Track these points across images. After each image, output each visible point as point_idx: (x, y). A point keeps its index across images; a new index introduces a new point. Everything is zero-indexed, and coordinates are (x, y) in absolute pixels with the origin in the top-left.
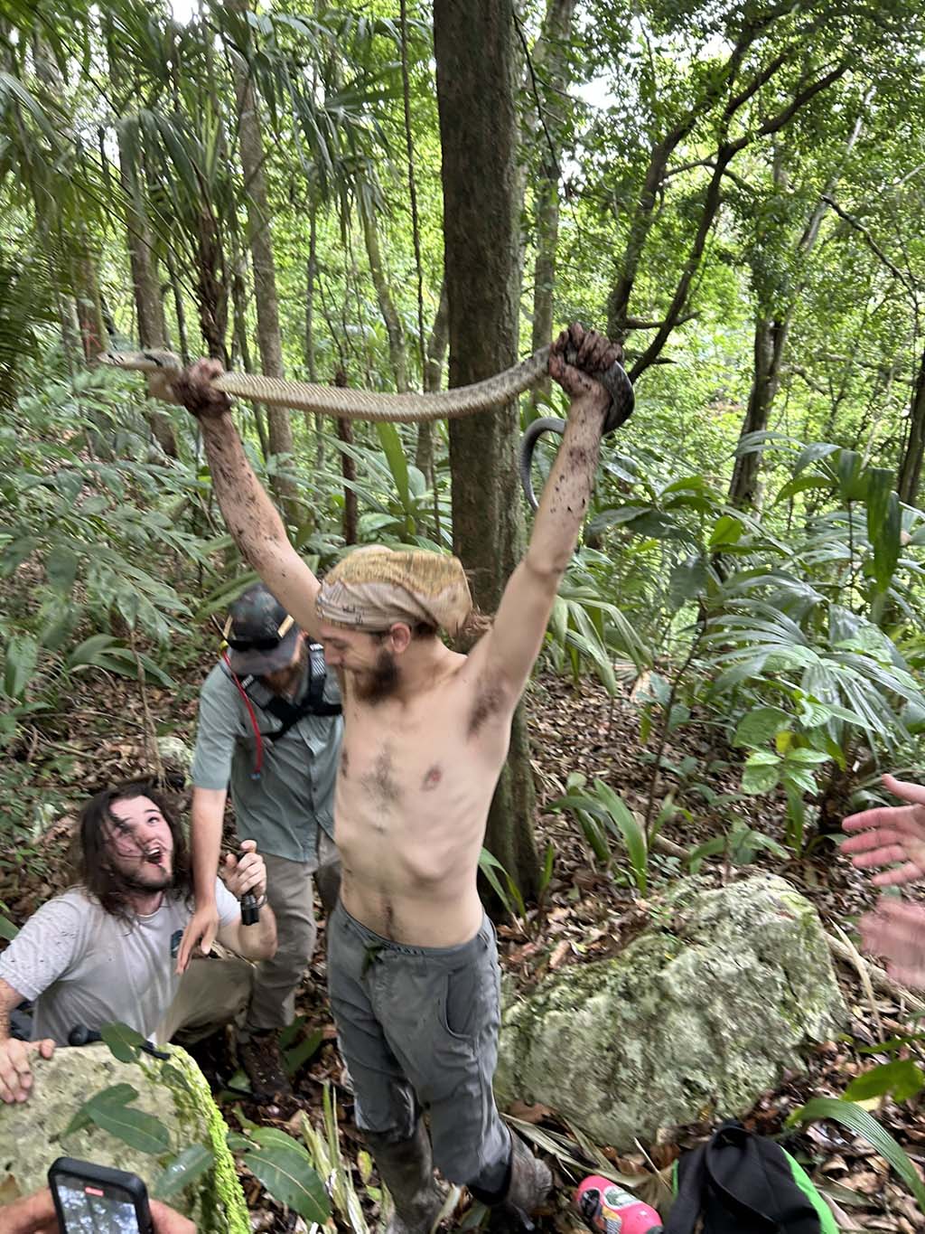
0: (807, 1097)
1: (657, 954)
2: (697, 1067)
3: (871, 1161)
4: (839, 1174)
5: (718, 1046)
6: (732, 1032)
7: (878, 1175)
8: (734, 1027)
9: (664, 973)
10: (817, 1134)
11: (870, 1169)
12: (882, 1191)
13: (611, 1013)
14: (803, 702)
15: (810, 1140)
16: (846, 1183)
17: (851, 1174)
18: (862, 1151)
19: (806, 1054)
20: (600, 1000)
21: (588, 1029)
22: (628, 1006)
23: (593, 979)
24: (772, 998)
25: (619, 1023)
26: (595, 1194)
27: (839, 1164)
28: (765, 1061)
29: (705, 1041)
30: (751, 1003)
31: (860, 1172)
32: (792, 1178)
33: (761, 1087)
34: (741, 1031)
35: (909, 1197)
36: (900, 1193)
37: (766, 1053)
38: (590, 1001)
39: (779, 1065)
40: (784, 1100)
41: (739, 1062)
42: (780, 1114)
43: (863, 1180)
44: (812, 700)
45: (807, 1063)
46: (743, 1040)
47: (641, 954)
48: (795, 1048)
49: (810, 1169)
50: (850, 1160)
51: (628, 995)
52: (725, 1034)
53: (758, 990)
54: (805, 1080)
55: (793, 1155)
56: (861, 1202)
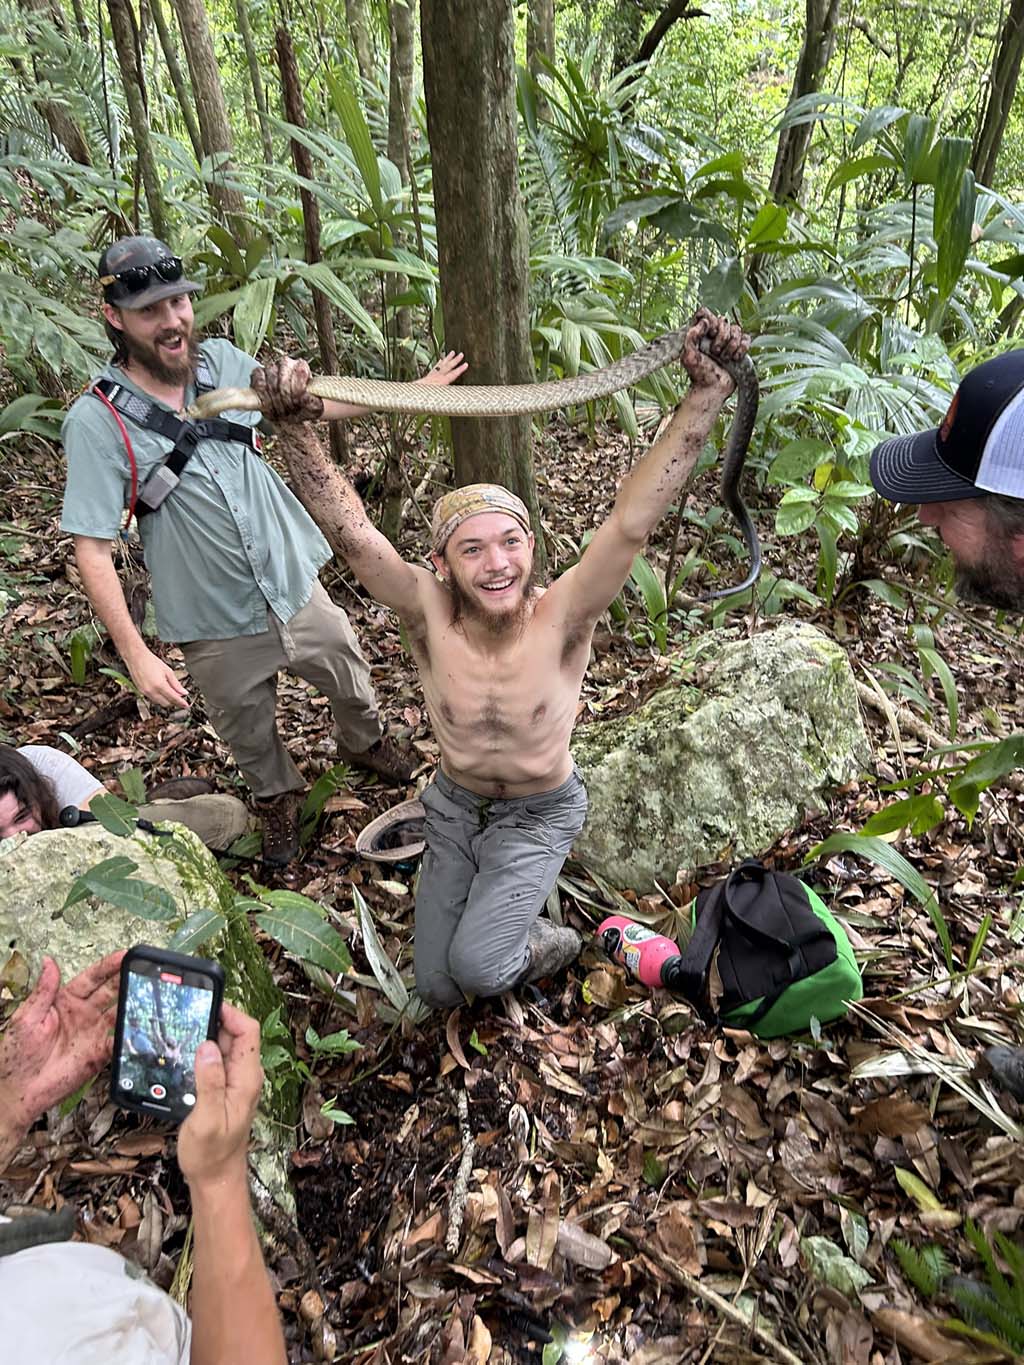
0: (827, 834)
1: (677, 708)
2: (718, 812)
3: (886, 888)
4: (855, 900)
5: (740, 793)
6: (754, 779)
7: (893, 900)
8: (757, 773)
9: (685, 726)
10: (835, 867)
11: (886, 895)
12: (896, 913)
13: (630, 767)
14: (848, 428)
15: (829, 873)
16: (861, 908)
17: (866, 900)
18: (879, 880)
19: (829, 795)
20: (618, 755)
21: (606, 783)
22: (648, 759)
23: (610, 736)
24: (796, 744)
25: (638, 776)
26: (614, 932)
27: (855, 891)
28: (786, 803)
29: (726, 788)
30: (774, 750)
31: (876, 898)
32: (811, 908)
33: (781, 828)
34: (763, 776)
35: (921, 917)
36: (914, 914)
37: (786, 795)
38: (607, 757)
39: (801, 807)
40: (804, 838)
41: (760, 806)
42: (799, 851)
43: (879, 905)
44: (857, 426)
45: (828, 803)
46: (765, 785)
47: (661, 709)
48: (816, 790)
49: (827, 898)
50: (866, 889)
51: (647, 748)
52: (747, 780)
53: (782, 737)
54: (825, 819)
55: (811, 885)
56: (875, 924)
